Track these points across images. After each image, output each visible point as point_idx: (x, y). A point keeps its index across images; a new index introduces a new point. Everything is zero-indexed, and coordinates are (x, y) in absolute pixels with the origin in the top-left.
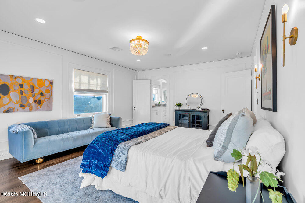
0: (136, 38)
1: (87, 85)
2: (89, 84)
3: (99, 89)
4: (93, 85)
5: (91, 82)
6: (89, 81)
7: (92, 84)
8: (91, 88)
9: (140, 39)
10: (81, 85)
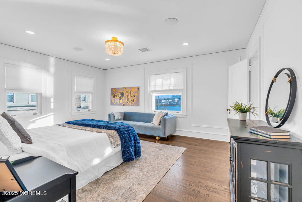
0: (111, 39)
1: (161, 86)
2: (163, 85)
3: (171, 88)
4: (167, 85)
5: (165, 83)
6: (163, 82)
7: (165, 85)
8: (164, 89)
9: (115, 40)
10: (156, 87)
